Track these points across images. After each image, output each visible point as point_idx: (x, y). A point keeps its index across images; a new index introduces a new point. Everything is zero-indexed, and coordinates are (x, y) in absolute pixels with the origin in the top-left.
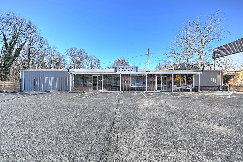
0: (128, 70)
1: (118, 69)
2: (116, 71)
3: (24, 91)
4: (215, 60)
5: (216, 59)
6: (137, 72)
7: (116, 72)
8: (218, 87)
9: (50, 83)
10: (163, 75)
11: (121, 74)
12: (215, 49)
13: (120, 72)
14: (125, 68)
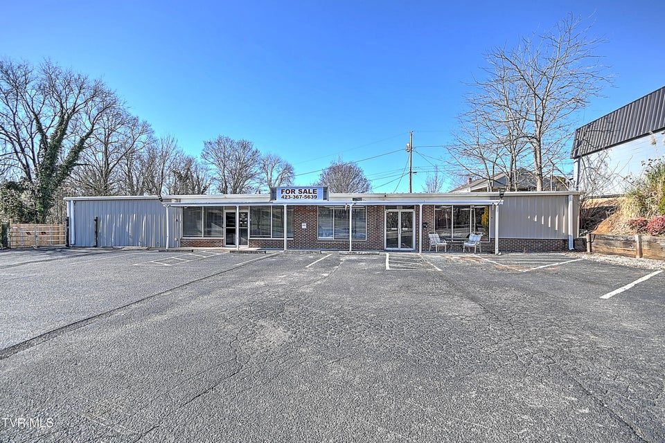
0: (303, 195)
1: (278, 192)
2: (273, 197)
3: (75, 247)
4: (579, 162)
5: (581, 160)
6: (326, 201)
7: (274, 201)
8: (564, 241)
9: (129, 228)
10: (405, 207)
11: (285, 205)
13: (284, 201)
14: (297, 191)
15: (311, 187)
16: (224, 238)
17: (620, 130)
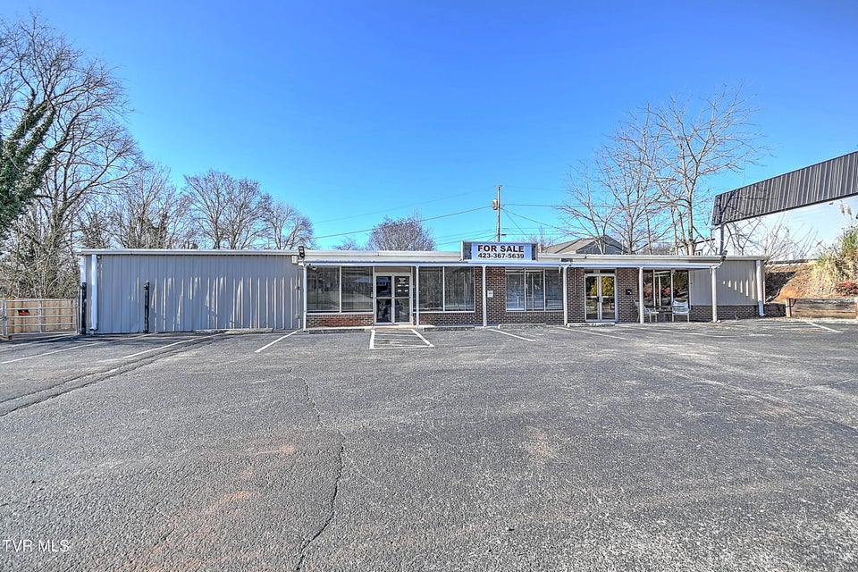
0: (507, 253)
1: (474, 250)
2: (468, 255)
3: (97, 335)
4: (722, 228)
5: (725, 227)
6: (535, 261)
7: (469, 261)
8: (755, 307)
9: (211, 302)
10: (603, 271)
11: (484, 266)
12: (720, 197)
13: (482, 260)
14: (499, 248)
15: (517, 244)
16: (374, 312)
17: (781, 197)
